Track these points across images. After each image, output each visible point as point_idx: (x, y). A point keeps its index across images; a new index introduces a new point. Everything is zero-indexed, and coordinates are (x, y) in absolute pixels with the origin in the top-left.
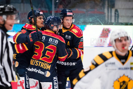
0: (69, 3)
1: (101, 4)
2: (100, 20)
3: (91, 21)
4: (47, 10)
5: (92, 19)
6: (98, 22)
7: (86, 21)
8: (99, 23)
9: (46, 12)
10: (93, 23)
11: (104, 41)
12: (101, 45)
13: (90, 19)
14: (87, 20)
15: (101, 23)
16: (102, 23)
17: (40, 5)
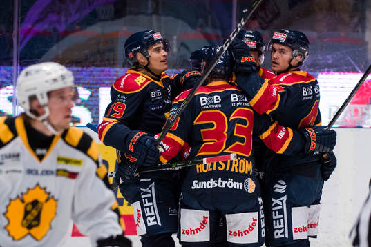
0: (277, 15)
1: (356, 20)
2: (355, 61)
3: (330, 62)
4: (219, 33)
5: (333, 58)
6: (348, 64)
7: (318, 62)
8: (350, 68)
9: (217, 37)
10: (336, 66)
11: (364, 114)
12: (355, 122)
13: (328, 57)
14: (319, 60)
15: (357, 68)
16: (359, 66)
17: (201, 21)
